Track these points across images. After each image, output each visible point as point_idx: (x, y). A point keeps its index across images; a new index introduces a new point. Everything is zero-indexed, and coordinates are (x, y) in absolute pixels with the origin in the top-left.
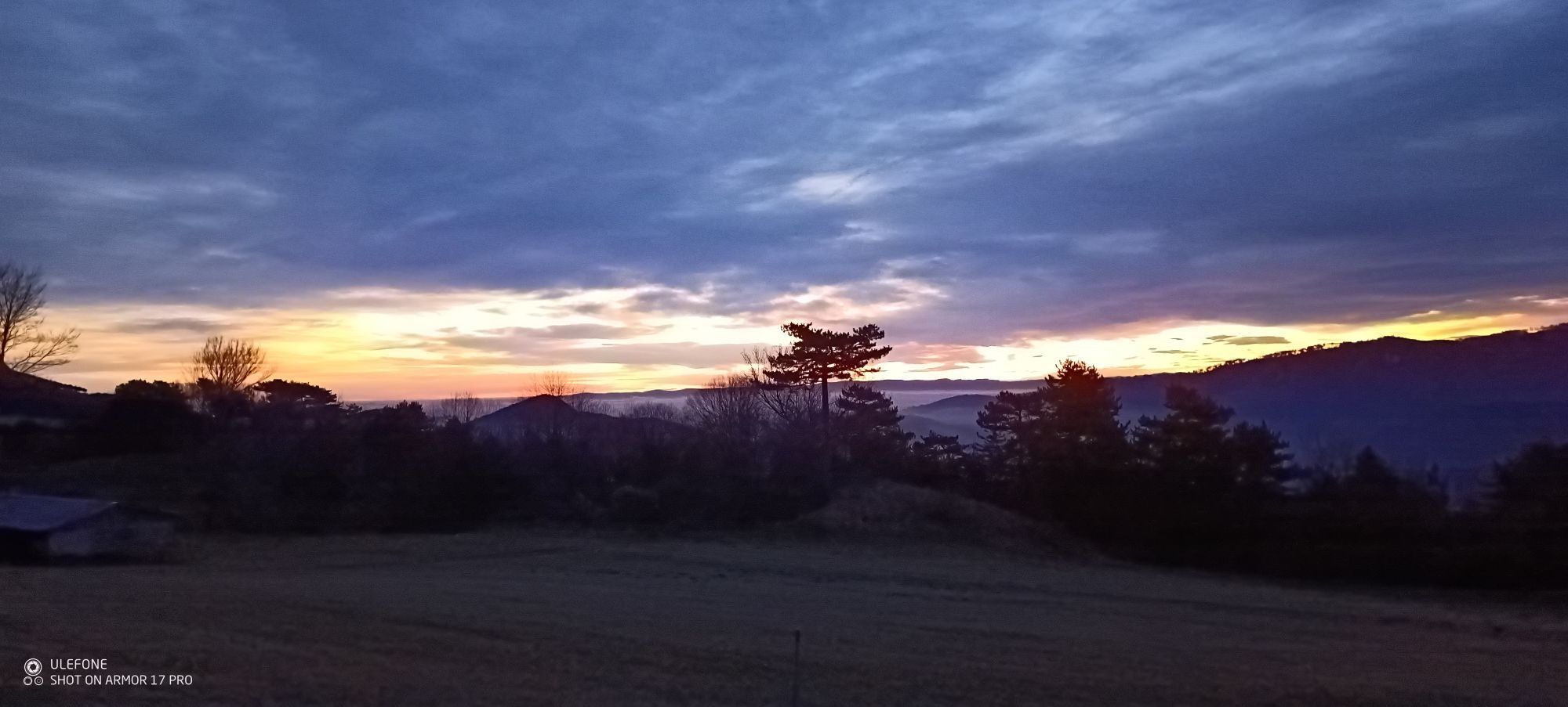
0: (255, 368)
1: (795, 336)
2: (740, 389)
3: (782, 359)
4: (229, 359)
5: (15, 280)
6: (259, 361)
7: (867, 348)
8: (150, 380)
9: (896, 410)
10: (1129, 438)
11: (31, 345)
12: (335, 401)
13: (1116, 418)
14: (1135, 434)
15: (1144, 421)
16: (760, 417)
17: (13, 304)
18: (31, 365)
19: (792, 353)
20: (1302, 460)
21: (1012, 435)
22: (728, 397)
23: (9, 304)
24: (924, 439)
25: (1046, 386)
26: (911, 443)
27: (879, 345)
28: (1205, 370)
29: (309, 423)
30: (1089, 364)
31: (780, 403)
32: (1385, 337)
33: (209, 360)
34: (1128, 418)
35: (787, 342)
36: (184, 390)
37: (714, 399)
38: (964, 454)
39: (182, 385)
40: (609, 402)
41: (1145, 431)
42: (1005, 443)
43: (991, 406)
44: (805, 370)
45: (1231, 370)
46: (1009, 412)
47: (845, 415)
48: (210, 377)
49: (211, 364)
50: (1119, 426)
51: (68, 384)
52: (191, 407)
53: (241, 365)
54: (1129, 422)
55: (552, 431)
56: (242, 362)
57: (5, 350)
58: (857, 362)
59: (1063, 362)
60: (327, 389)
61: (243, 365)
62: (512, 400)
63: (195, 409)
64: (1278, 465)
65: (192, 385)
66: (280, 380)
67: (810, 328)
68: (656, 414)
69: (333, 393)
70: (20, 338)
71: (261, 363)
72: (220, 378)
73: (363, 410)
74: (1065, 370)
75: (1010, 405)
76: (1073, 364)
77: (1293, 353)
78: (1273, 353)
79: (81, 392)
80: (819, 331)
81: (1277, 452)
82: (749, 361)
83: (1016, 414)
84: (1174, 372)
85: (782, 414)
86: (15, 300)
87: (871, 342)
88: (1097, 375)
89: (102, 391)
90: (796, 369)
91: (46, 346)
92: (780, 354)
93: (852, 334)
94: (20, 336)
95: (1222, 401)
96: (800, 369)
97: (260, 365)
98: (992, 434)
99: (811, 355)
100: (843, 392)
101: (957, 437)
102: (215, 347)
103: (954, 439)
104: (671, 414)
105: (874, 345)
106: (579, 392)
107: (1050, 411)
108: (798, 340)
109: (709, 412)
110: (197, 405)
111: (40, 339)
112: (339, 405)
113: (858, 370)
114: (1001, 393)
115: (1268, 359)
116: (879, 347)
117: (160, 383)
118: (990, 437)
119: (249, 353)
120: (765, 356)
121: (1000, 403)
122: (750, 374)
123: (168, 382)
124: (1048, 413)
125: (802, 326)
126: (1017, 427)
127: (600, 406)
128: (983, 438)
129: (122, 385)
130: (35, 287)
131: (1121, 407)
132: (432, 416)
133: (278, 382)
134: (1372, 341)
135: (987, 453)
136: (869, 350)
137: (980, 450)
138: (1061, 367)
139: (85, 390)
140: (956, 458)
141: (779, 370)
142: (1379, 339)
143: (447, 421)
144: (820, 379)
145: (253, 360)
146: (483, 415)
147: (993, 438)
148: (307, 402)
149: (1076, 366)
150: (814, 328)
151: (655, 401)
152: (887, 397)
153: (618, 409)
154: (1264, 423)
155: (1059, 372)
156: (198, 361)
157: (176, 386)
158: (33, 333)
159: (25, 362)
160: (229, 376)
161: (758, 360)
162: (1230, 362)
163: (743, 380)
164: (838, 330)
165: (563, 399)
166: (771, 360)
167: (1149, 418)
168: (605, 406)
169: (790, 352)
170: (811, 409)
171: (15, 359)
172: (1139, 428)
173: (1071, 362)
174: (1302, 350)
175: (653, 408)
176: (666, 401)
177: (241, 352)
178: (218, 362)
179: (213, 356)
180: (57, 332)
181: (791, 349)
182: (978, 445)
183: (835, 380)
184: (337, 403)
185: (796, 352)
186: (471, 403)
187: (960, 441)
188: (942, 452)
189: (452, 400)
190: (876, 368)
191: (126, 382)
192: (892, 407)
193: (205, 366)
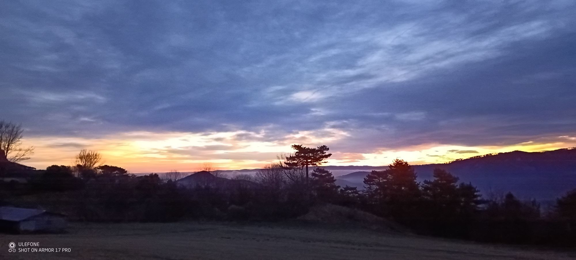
0: (98, 161)
1: (296, 149)
2: (276, 169)
3: (292, 158)
4: (88, 158)
5: (12, 128)
6: (99, 158)
7: (323, 154)
8: (59, 165)
9: (333, 177)
10: (420, 188)
11: (17, 152)
12: (127, 173)
13: (415, 181)
14: (422, 186)
15: (426, 182)
16: (283, 179)
17: (11, 137)
18: (16, 160)
19: (295, 156)
20: (485, 197)
21: (377, 187)
22: (271, 172)
23: (9, 137)
24: (344, 188)
25: (389, 169)
26: (339, 189)
27: (327, 153)
28: (448, 163)
29: (117, 181)
30: (405, 161)
31: (290, 174)
32: (515, 151)
33: (81, 158)
34: (420, 181)
35: (293, 152)
36: (72, 169)
37: (266, 173)
38: (359, 194)
39: (71, 167)
40: (228, 174)
41: (426, 185)
42: (374, 189)
43: (369, 176)
44: (299, 162)
45: (458, 163)
46: (375, 178)
47: (314, 179)
48: (81, 164)
49: (82, 159)
50: (416, 184)
51: (29, 166)
52: (74, 175)
53: (93, 160)
54: (420, 182)
55: (206, 184)
56: (93, 158)
57: (7, 154)
58: (319, 159)
59: (395, 159)
60: (124, 169)
61: (94, 160)
62: (192, 172)
63: (75, 176)
64: (476, 199)
65: (74, 167)
66: (107, 165)
67: (302, 147)
68: (245, 178)
69: (126, 170)
70: (13, 150)
71: (100, 159)
72: (85, 165)
73: (137, 176)
74: (396, 163)
75: (376, 176)
76: (399, 161)
77: (481, 157)
78: (473, 156)
79: (34, 169)
80: (305, 148)
81: (475, 194)
82: (279, 158)
83: (378, 179)
84: (436, 163)
85: (291, 178)
86: (11, 136)
87: (324, 152)
88: (408, 164)
89: (42, 169)
90: (296, 162)
91: (22, 153)
92: (290, 156)
93: (317, 149)
94: (13, 149)
95: (454, 175)
96: (298, 162)
97: (100, 160)
98: (369, 186)
99: (302, 157)
100: (314, 170)
101: (356, 187)
102: (83, 153)
103: (355, 188)
104: (250, 178)
105: (325, 153)
106: (216, 170)
107: (391, 178)
108: (297, 151)
109: (264, 178)
110: (76, 175)
111: (20, 150)
112: (128, 175)
113: (319, 162)
114: (372, 171)
115: (471, 159)
116: (327, 154)
117: (63, 166)
118: (368, 187)
119: (96, 155)
120: (285, 157)
121: (372, 175)
122: (279, 163)
123: (66, 166)
124: (390, 179)
125: (299, 146)
126: (378, 184)
127: (224, 175)
128: (365, 188)
129: (49, 167)
130: (19, 131)
131: (417, 177)
132: (162, 178)
133: (106, 166)
134: (510, 152)
135: (367, 194)
136: (323, 155)
137: (365, 193)
138: (394, 162)
139: (35, 169)
140: (356, 195)
141: (290, 162)
142: (513, 152)
143: (167, 180)
144: (305, 166)
145: (97, 158)
146: (181, 178)
147: (370, 188)
148: (116, 173)
149: (400, 161)
150: (303, 146)
151: (244, 173)
152: (330, 172)
153: (230, 177)
154: (470, 183)
155: (394, 163)
156: (77, 158)
157: (69, 167)
158: (18, 148)
159: (14, 158)
160: (88, 164)
161: (282, 158)
162: (457, 160)
163: (276, 166)
164: (311, 147)
165: (210, 173)
166: (287, 158)
167: (427, 181)
168: (226, 175)
169: (294, 155)
170: (302, 176)
171: (11, 157)
172: (424, 185)
173: (398, 160)
174: (484, 156)
175: (244, 176)
176: (248, 173)
177: (93, 155)
178: (84, 159)
179: (83, 156)
180: (26, 147)
181: (295, 154)
182: (364, 190)
183: (311, 166)
184: (127, 174)
185: (296, 155)
186: (177, 174)
187: (358, 189)
188: (350, 193)
189: (170, 173)
190: (326, 162)
191: (50, 165)
192: (332, 176)
193: (79, 160)
